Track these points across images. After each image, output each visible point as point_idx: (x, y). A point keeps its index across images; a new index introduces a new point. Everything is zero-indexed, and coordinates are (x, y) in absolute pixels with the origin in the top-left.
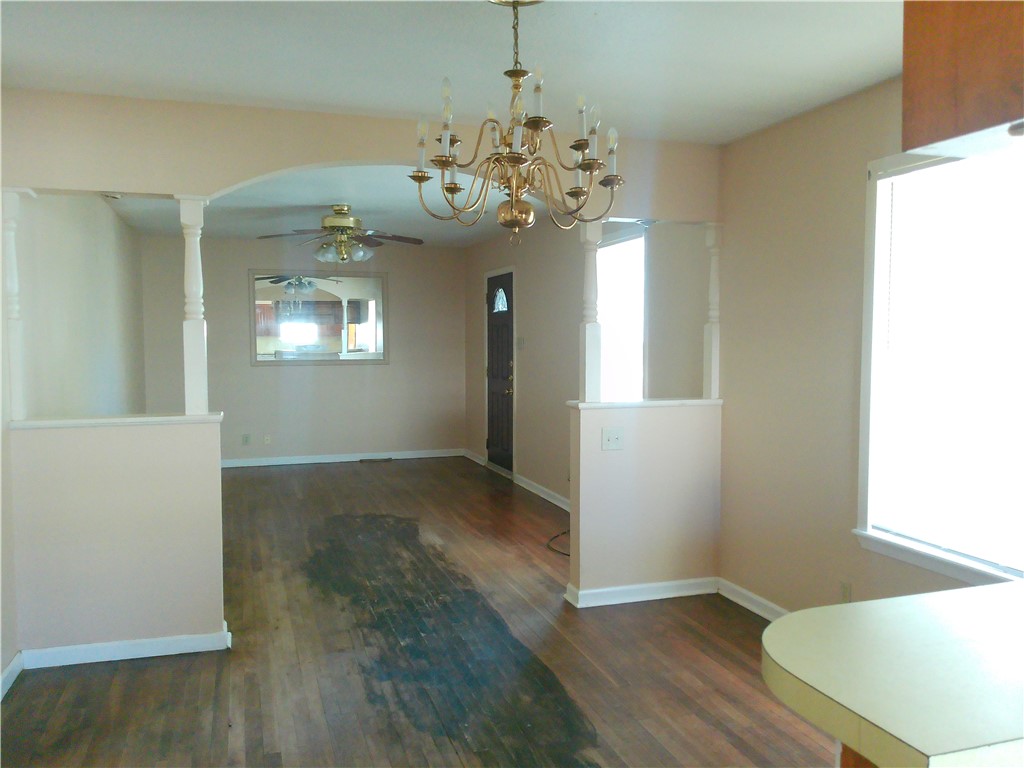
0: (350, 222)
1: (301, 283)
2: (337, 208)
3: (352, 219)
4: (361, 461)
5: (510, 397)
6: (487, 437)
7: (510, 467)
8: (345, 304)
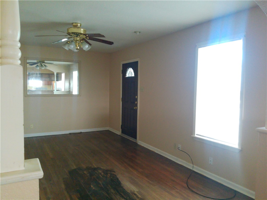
0: (82, 31)
1: (42, 65)
2: (75, 24)
3: (82, 29)
4: (70, 134)
5: (136, 111)
6: (121, 124)
7: (135, 137)
8: (55, 74)
